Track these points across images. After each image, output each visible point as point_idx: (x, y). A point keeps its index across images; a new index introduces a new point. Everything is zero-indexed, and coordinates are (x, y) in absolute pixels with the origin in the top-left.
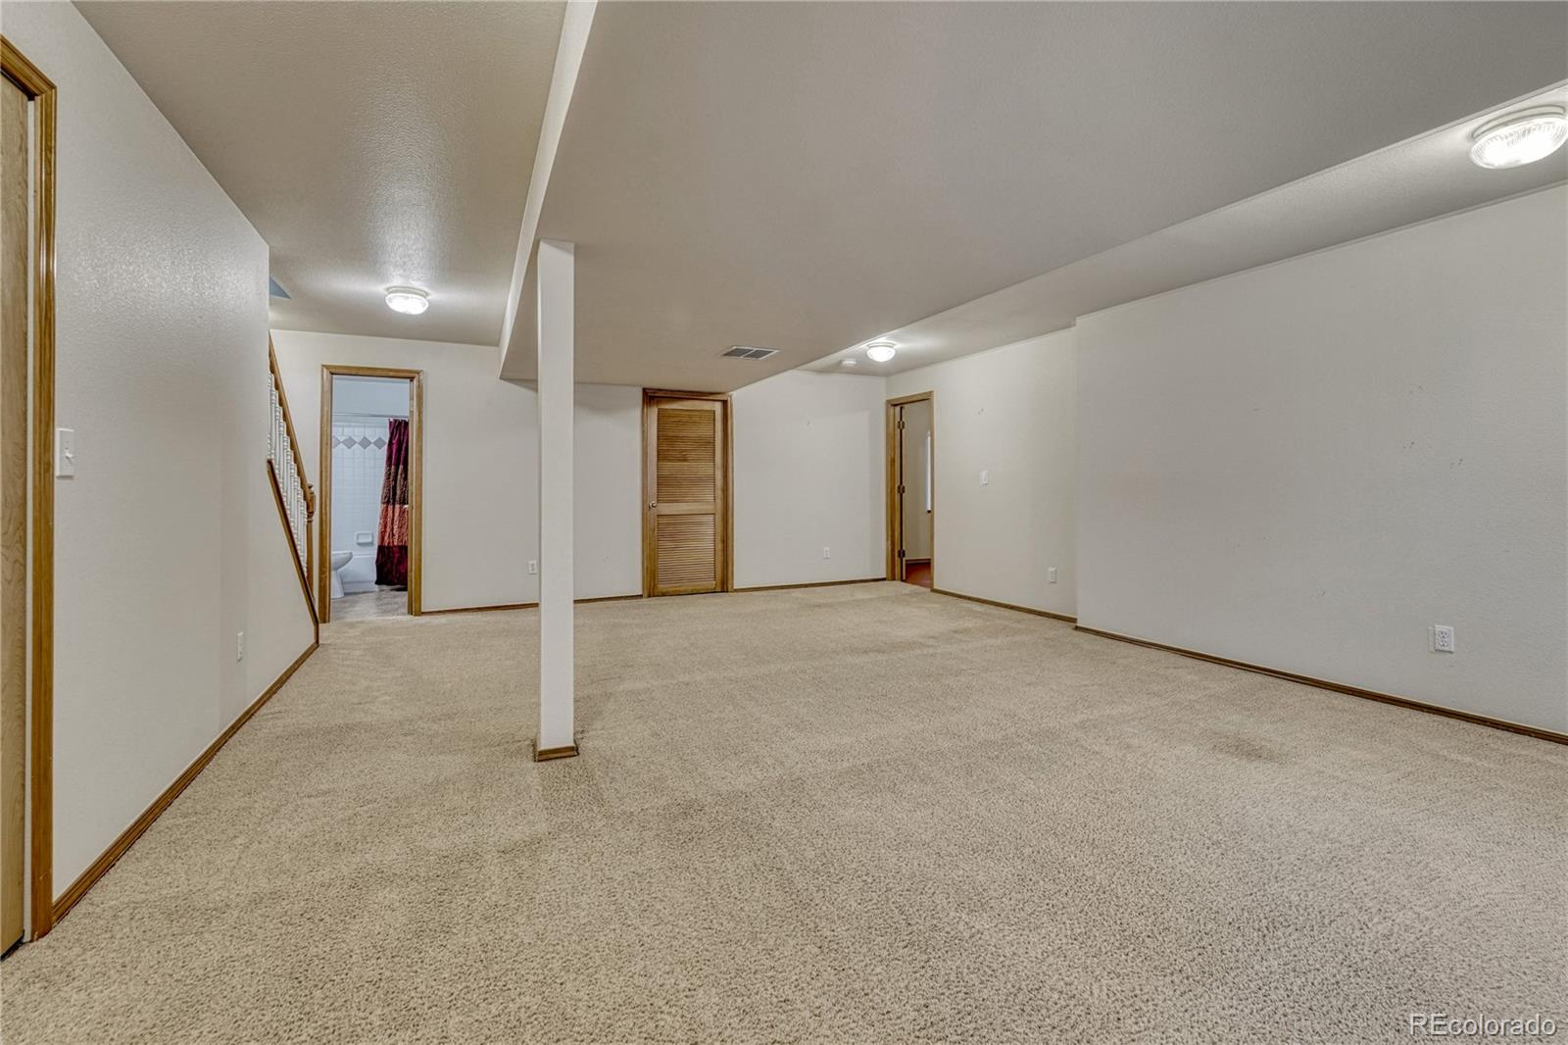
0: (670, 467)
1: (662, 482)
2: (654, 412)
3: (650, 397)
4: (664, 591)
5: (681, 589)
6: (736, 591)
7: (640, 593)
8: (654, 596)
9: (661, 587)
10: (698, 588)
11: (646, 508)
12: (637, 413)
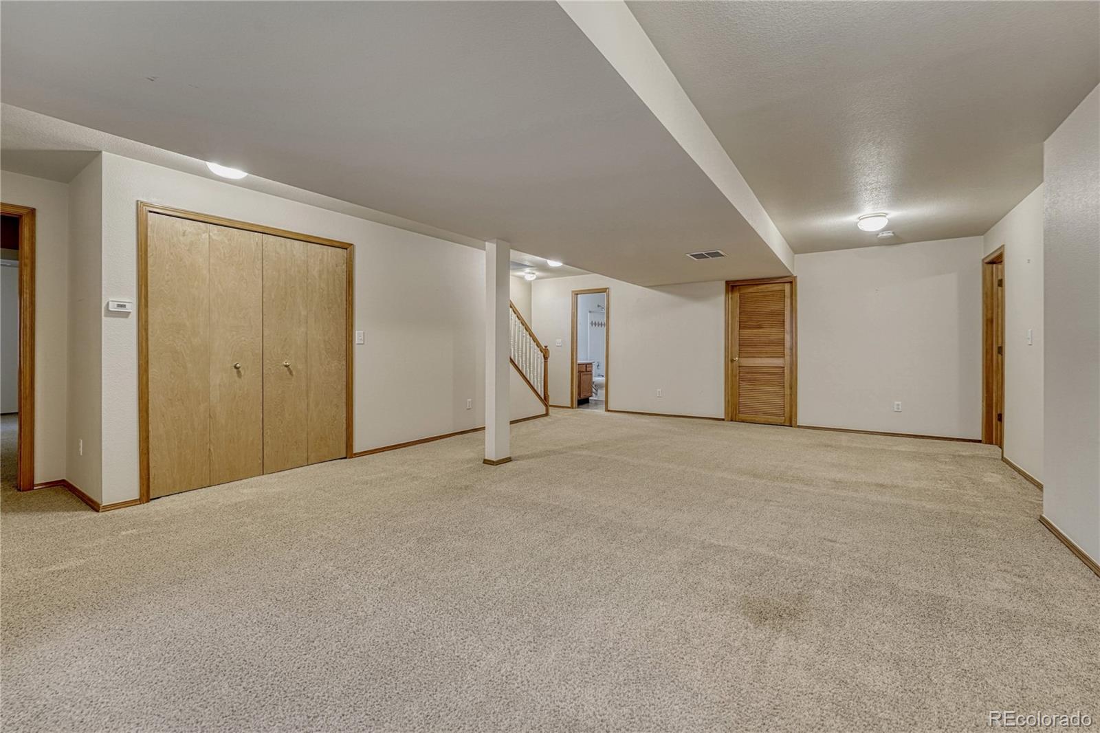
0: (748, 334)
1: (743, 344)
2: (737, 295)
3: (732, 286)
4: (743, 418)
5: (757, 419)
6: (799, 427)
7: (723, 417)
8: (736, 421)
9: (742, 416)
10: (770, 420)
11: (729, 360)
12: (722, 298)
